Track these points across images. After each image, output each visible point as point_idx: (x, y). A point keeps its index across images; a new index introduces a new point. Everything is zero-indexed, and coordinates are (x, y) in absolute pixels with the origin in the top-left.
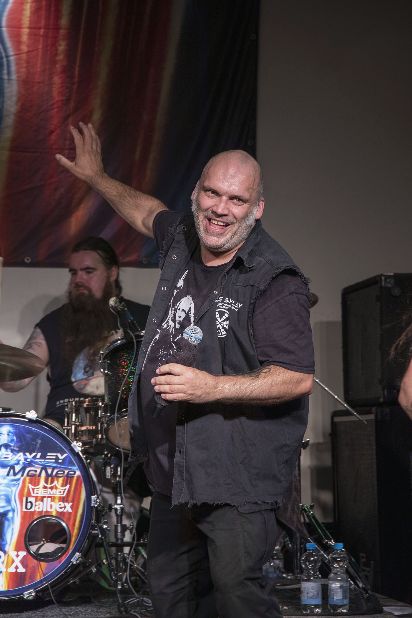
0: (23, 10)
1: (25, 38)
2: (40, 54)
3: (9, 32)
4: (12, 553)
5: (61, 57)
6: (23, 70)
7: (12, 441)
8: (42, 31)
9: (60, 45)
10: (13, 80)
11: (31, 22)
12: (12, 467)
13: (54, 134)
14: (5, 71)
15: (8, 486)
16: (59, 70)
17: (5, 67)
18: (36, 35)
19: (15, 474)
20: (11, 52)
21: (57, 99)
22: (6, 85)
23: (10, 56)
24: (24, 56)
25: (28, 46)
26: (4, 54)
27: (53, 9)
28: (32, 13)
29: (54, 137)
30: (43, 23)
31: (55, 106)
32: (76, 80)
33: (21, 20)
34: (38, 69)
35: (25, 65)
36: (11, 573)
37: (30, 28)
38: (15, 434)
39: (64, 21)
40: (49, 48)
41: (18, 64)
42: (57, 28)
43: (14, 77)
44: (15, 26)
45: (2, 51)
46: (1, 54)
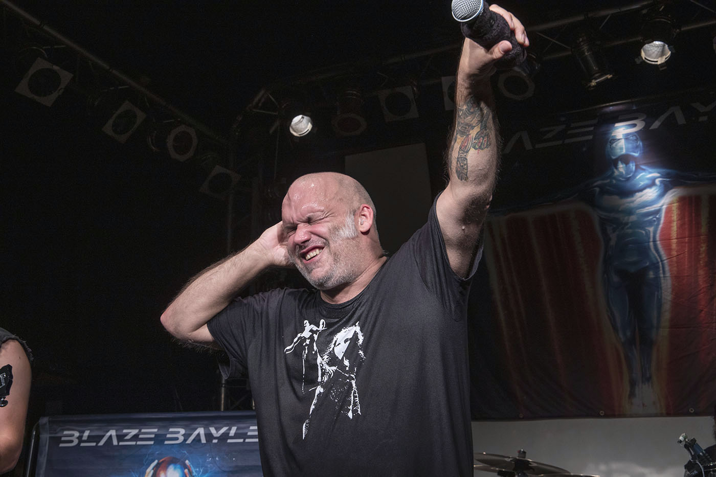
0: (672, 227)
1: (674, 246)
2: (687, 255)
3: (662, 244)
5: (703, 256)
6: (675, 268)
8: (687, 239)
9: (702, 247)
10: (666, 277)
11: (677, 234)
13: (703, 312)
14: (661, 272)
16: (702, 265)
17: (661, 269)
18: (683, 243)
20: (664, 258)
21: (702, 286)
22: (663, 281)
23: (665, 260)
24: (674, 259)
25: (677, 251)
26: (659, 260)
27: (694, 222)
28: (677, 228)
29: (703, 314)
30: (687, 233)
31: (702, 291)
33: (670, 234)
34: (686, 266)
35: (676, 265)
37: (677, 239)
39: (704, 230)
40: (693, 250)
41: (670, 265)
42: (698, 235)
43: (668, 274)
44: (666, 239)
45: (658, 257)
46: (657, 260)
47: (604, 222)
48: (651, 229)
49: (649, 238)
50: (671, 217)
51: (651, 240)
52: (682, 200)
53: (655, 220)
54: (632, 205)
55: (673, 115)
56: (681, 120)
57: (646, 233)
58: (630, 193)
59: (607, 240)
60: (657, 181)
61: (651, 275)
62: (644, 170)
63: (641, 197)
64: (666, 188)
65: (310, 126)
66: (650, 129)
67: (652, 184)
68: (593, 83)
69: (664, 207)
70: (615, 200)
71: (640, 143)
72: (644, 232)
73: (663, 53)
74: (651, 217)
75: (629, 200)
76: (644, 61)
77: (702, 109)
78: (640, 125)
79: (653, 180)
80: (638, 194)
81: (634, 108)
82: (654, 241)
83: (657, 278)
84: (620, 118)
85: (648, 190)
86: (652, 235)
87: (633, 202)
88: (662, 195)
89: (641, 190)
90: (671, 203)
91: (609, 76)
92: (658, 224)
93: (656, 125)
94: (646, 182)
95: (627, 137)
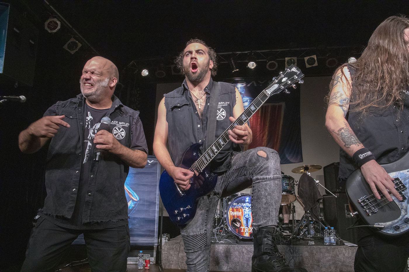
4: (250, 228)
5: (259, 122)
7: (249, 201)
8: (255, 117)
12: (249, 207)
15: (248, 212)
19: (250, 209)
24: (252, 122)
29: (258, 137)
32: (262, 126)
36: (250, 233)
38: (250, 199)
42: (258, 117)
55: (253, 83)
56: (255, 85)
60: (248, 101)
62: (245, 97)
64: (250, 103)
65: (147, 73)
66: (247, 86)
67: (247, 101)
68: (233, 72)
71: (244, 90)
73: (253, 66)
76: (248, 67)
77: (261, 83)
78: (244, 85)
79: (247, 100)
81: (243, 80)
84: (239, 82)
85: (246, 103)
89: (244, 103)
91: (238, 70)
93: (249, 85)
94: (245, 101)
95: (241, 88)
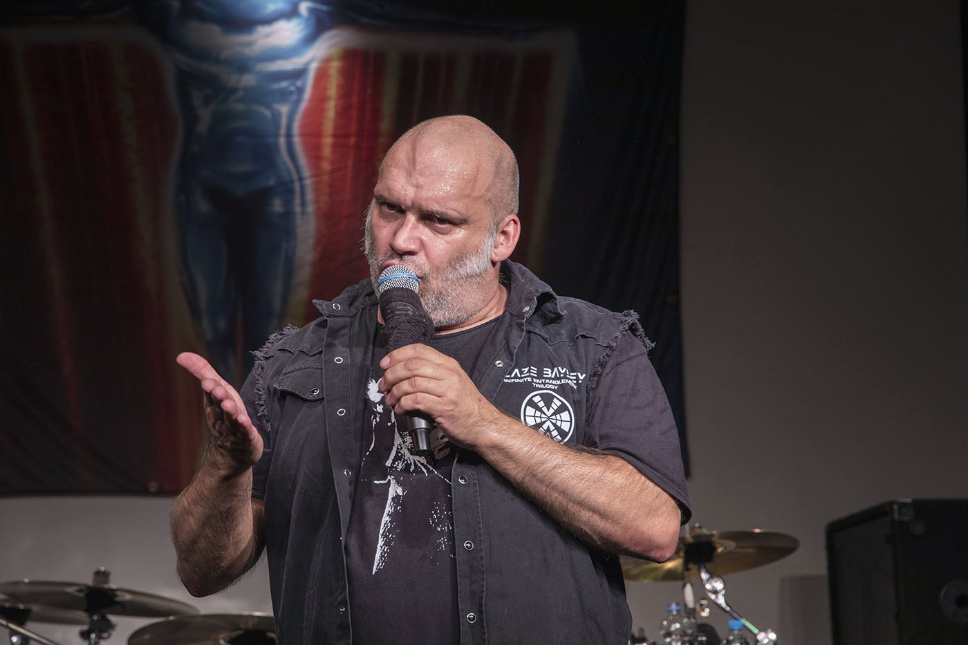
0: (326, 109)
1: (327, 151)
2: (349, 174)
3: (304, 143)
6: (325, 198)
8: (352, 141)
10: (306, 213)
11: (336, 127)
14: (297, 201)
17: (298, 195)
18: (344, 146)
20: (306, 172)
22: (299, 221)
23: (305, 178)
24: (326, 178)
25: (332, 162)
26: (295, 176)
27: (368, 107)
28: (337, 114)
30: (353, 127)
33: (320, 125)
34: (347, 197)
35: (327, 191)
37: (334, 136)
39: (386, 124)
40: (363, 164)
41: (317, 190)
42: (375, 134)
43: (311, 209)
44: (313, 135)
45: (293, 171)
46: (290, 174)
47: (187, 80)
48: (284, 109)
49: (278, 127)
50: (325, 89)
51: (283, 131)
52: (349, 56)
53: (291, 93)
54: (248, 51)
57: (274, 115)
58: (246, 23)
59: (191, 119)
61: (277, 206)
63: (268, 35)
64: (319, 27)
67: (292, 13)
69: (314, 66)
70: (213, 34)
72: (268, 113)
74: (284, 84)
75: (243, 38)
79: (295, 4)
80: (262, 30)
82: (289, 136)
83: (288, 214)
85: (282, 24)
86: (284, 121)
87: (250, 44)
88: (310, 39)
89: (269, 21)
90: (327, 61)
92: (298, 101)
94: (281, 6)
